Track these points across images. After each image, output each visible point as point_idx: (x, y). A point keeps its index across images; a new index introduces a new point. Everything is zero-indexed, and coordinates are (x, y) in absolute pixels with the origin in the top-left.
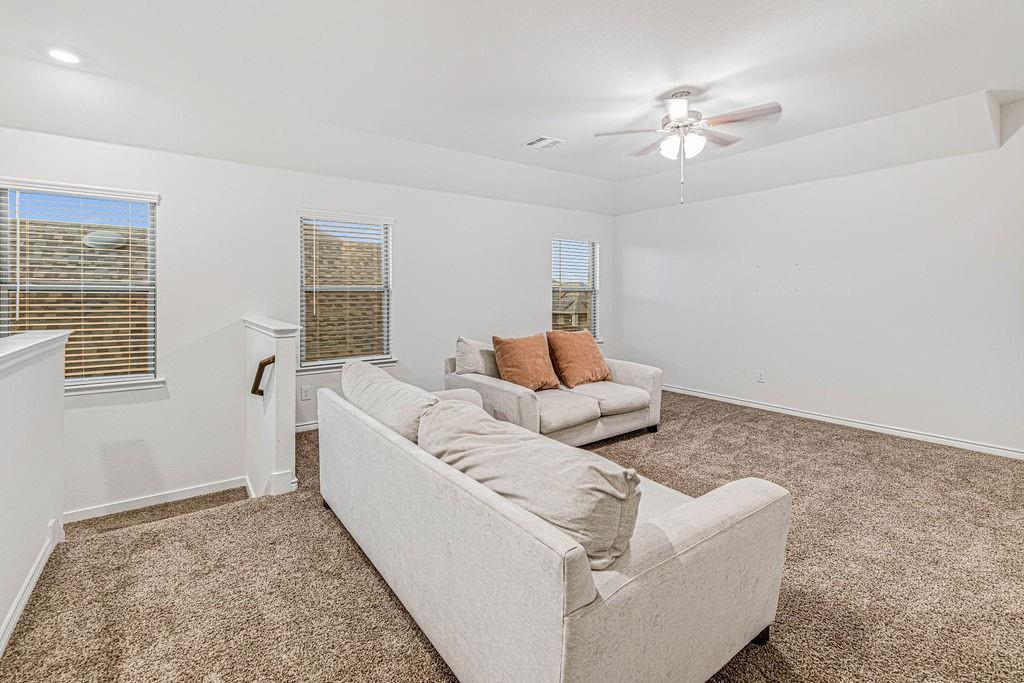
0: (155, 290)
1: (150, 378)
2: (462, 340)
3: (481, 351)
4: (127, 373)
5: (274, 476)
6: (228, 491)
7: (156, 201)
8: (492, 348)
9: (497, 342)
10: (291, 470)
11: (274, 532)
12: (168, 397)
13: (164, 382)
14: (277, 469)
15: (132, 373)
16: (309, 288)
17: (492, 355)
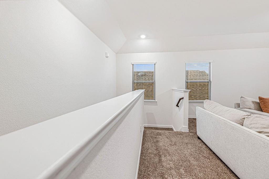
0: (155, 82)
1: (154, 101)
2: (243, 97)
3: (252, 101)
4: (150, 99)
5: (183, 127)
6: (169, 128)
7: (155, 63)
8: (258, 101)
9: (260, 99)
10: (187, 127)
11: (186, 141)
12: (157, 105)
13: (156, 102)
14: (184, 125)
15: (151, 99)
16: (187, 81)
17: (258, 104)
